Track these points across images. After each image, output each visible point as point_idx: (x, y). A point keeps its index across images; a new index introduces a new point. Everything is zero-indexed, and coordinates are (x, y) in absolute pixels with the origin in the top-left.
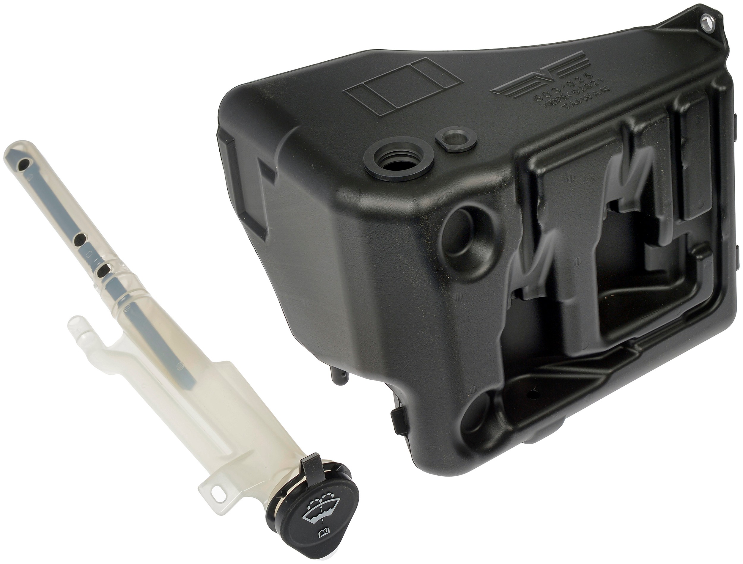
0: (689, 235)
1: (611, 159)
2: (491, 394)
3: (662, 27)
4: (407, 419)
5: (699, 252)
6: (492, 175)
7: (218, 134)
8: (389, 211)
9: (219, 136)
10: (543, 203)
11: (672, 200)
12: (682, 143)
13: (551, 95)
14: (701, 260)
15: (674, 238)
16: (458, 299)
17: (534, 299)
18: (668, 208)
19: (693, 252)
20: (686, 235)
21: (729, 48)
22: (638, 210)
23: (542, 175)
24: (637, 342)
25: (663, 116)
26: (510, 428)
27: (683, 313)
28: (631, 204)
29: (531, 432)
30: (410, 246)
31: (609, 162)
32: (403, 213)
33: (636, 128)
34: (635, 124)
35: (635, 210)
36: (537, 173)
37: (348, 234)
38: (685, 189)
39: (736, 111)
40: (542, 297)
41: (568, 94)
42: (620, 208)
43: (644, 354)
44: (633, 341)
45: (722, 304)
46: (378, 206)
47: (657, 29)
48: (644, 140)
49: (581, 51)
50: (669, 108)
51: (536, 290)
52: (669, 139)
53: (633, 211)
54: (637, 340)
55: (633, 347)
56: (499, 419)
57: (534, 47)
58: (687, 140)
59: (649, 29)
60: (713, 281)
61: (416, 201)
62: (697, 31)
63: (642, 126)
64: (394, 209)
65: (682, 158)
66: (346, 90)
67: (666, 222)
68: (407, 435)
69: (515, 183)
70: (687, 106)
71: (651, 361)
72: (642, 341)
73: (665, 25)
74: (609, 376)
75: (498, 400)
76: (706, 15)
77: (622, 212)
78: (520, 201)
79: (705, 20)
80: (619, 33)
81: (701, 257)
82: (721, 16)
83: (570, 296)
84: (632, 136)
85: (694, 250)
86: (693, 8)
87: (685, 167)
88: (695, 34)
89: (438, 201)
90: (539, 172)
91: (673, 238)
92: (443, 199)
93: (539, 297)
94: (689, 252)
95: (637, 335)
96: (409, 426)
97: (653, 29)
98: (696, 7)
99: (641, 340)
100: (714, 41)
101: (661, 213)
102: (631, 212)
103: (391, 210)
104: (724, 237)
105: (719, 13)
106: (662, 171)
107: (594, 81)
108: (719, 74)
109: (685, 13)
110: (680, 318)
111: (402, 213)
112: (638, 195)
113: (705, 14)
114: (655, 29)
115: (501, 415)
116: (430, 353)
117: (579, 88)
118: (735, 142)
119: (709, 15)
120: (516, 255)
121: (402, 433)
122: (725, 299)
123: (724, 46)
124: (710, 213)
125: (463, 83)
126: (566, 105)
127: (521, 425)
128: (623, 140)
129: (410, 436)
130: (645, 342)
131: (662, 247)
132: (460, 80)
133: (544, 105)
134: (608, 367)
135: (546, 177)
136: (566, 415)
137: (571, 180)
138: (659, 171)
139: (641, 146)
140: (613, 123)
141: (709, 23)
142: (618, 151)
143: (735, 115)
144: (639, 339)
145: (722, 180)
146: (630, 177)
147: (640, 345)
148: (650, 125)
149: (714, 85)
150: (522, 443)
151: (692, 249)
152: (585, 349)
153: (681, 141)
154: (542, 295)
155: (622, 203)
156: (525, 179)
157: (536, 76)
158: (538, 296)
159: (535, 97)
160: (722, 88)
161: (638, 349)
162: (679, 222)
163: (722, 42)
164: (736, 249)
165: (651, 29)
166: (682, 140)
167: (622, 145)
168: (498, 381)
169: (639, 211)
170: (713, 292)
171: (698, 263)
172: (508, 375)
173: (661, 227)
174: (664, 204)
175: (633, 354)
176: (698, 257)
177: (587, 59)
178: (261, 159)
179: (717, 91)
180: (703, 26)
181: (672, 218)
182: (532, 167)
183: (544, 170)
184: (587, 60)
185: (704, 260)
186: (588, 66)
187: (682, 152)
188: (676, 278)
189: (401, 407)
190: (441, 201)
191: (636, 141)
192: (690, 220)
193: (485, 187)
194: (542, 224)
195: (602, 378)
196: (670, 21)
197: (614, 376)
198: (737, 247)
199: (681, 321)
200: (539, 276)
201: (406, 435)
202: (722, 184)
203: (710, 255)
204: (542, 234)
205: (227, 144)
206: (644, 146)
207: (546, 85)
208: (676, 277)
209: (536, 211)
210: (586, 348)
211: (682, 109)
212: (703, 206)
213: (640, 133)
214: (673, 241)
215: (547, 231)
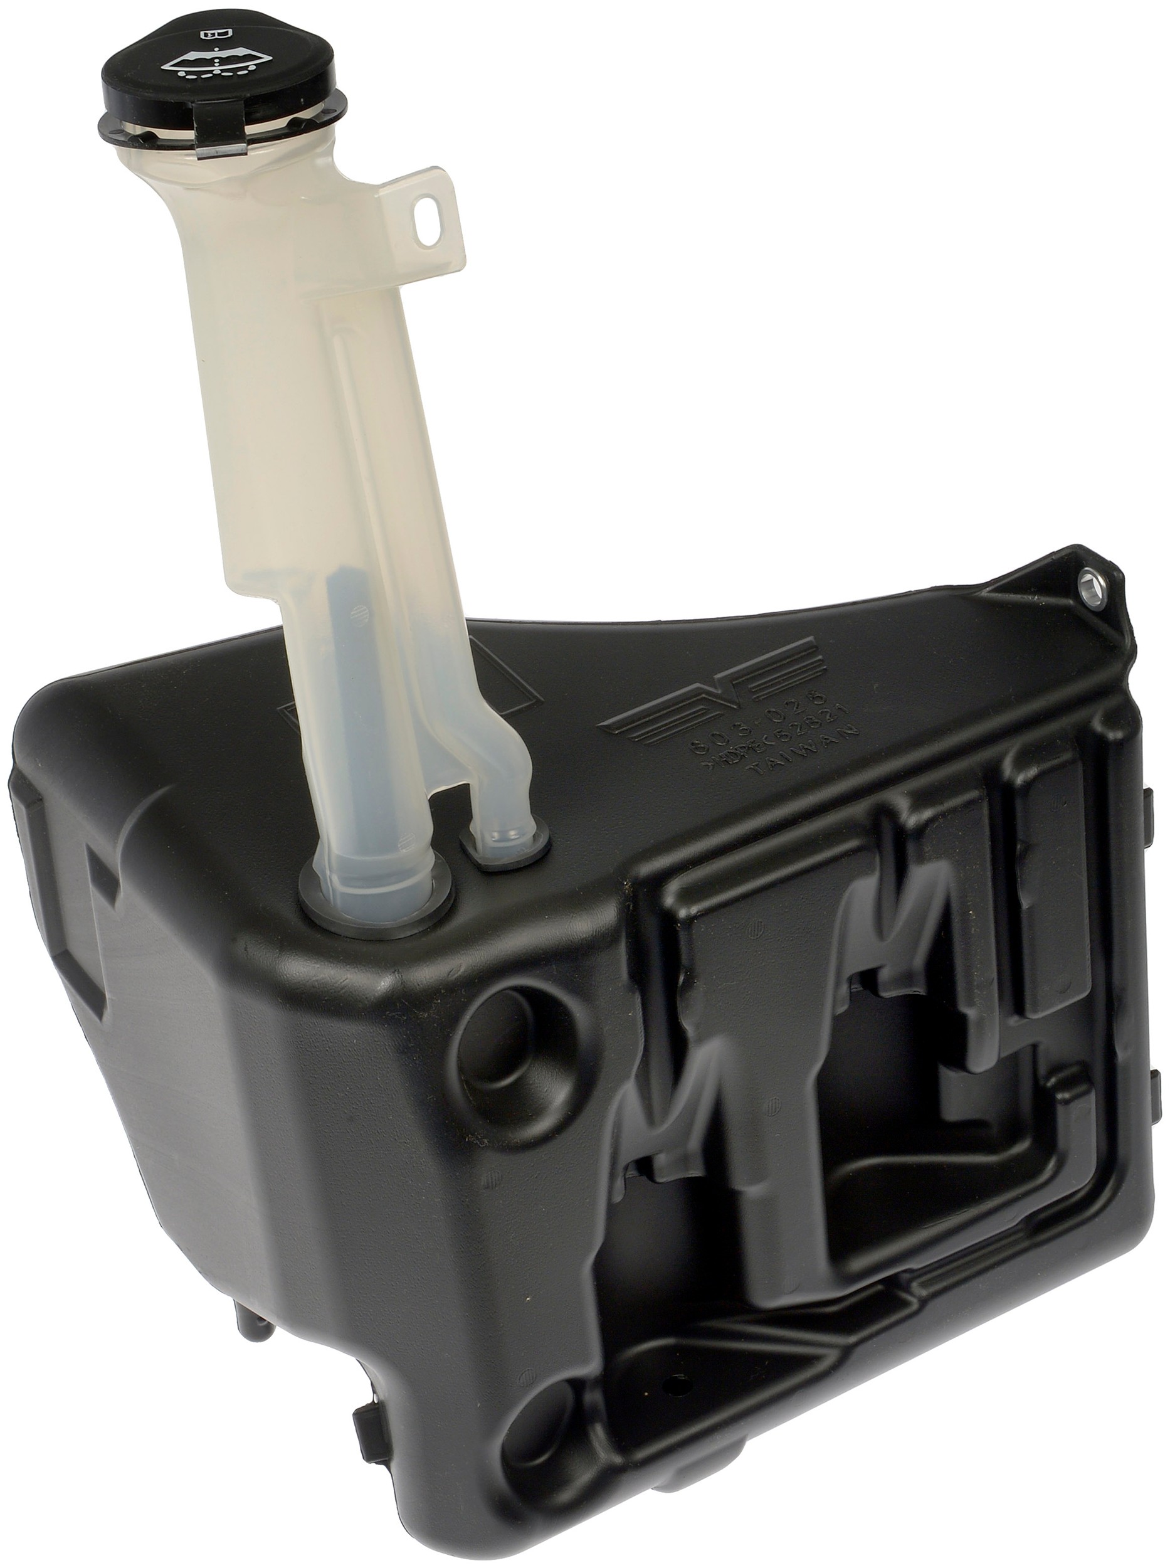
0: (1041, 1048)
1: (851, 888)
2: (577, 1385)
3: (995, 590)
4: (387, 1429)
5: (1063, 1085)
6: (572, 921)
7: (10, 783)
8: (339, 992)
9: (12, 788)
10: (689, 983)
11: (995, 975)
12: (1018, 853)
13: (728, 741)
14: (1067, 1102)
15: (1004, 1054)
16: (492, 1185)
17: (677, 1180)
18: (985, 993)
19: (1049, 1084)
20: (1035, 1047)
21: (1136, 646)
22: (920, 990)
23: (691, 920)
24: (920, 1276)
25: (973, 794)
26: (618, 1460)
27: (1023, 1217)
28: (907, 978)
29: (667, 1470)
30: (385, 1068)
31: (847, 894)
32: (369, 999)
33: (911, 820)
34: (909, 809)
35: (915, 991)
36: (677, 917)
37: (255, 1033)
38: (1026, 951)
39: (1149, 780)
40: (697, 1175)
41: (766, 739)
42: (880, 988)
43: (931, 1306)
44: (907, 1276)
45: (1117, 1199)
46: (317, 981)
47: (984, 593)
48: (927, 848)
49: (811, 638)
50: (991, 777)
51: (685, 1160)
52: (988, 844)
53: (911, 993)
54: (916, 1274)
55: (907, 1290)
56: (592, 1436)
57: (714, 623)
58: (1028, 848)
59: (966, 592)
60: (1095, 1148)
61: (398, 973)
62: (1071, 602)
63: (927, 814)
64: (351, 990)
65: (1019, 886)
66: (286, 708)
67: (980, 1023)
68: (390, 1463)
69: (627, 937)
70: (1033, 772)
71: (948, 1321)
72: (929, 1276)
73: (1004, 584)
74: (846, 1353)
75: (594, 1397)
76: (1089, 571)
77: (886, 995)
78: (639, 976)
79: (1089, 581)
80: (900, 597)
81: (1067, 1095)
82: (1121, 575)
83: (756, 1179)
84: (901, 836)
85: (1053, 1080)
86: (1063, 554)
87: (1025, 903)
88: (1067, 609)
89: (449, 975)
90: (683, 913)
91: (999, 1053)
92: (459, 970)
93: (690, 1176)
94: (1042, 1082)
95: (915, 1264)
96: (392, 1446)
97: (975, 593)
98: (1069, 551)
99: (925, 1274)
100: (1104, 628)
101: (971, 1004)
102: (906, 995)
103: (344, 991)
104: (1121, 1055)
105: (1116, 568)
106: (971, 912)
107: (827, 712)
108: (1113, 702)
109: (1046, 562)
110: (1019, 1227)
111: (366, 998)
112: (919, 961)
113: (1086, 569)
114: (979, 593)
115: (599, 1434)
116: (431, 1297)
117: (792, 725)
118: (1145, 850)
119: (1095, 573)
120: (629, 1091)
121: (380, 1458)
122: (1124, 1187)
123: (1125, 642)
124: (1089, 1000)
125: (542, 703)
126: (757, 765)
127: (641, 1454)
128: (879, 846)
129: (393, 1465)
130: (930, 1280)
131: (973, 1074)
132: (535, 697)
133: (710, 764)
134: (849, 1330)
135: (699, 928)
136: (747, 1435)
137: (756, 933)
138: (964, 914)
139: (921, 859)
140: (858, 810)
141: (1095, 587)
142: (866, 872)
143: (1149, 793)
144: (921, 1272)
145: (1116, 932)
146: (901, 923)
147: (924, 1285)
148: (943, 815)
149: (1097, 726)
150: (650, 1490)
151: (1048, 1078)
152: (791, 1293)
153: (1016, 848)
154: (697, 1171)
155: (884, 975)
156: (651, 929)
157: (702, 693)
158: (689, 1174)
159: (693, 744)
160: (1114, 735)
161: (919, 1290)
162: (1014, 1021)
163: (1122, 634)
164: (1152, 1078)
165: (972, 593)
166: (1019, 847)
167: (877, 859)
168: (585, 1360)
169: (924, 994)
170: (1096, 1172)
171: (1060, 1110)
172: (611, 1344)
173: (972, 1032)
174: (975, 983)
175: (905, 1304)
176: (1059, 1096)
177: (820, 657)
178: (93, 847)
179: (1101, 739)
180: (1084, 595)
181: (997, 1013)
182: (669, 900)
183: (694, 910)
184: (819, 660)
185: (1073, 1105)
186: (820, 673)
187: (1018, 872)
188: (1013, 1140)
189: (376, 1402)
190: (456, 976)
191: (911, 848)
192: (1038, 1019)
193: (557, 947)
194: (688, 1025)
195: (832, 1356)
196: (1012, 578)
197: (860, 1350)
198: (1155, 1074)
199: (1021, 1235)
200: (687, 1133)
201: (388, 1465)
202: (1116, 940)
203: (1086, 1093)
204: (690, 1046)
205: (28, 806)
206: (930, 860)
207: (721, 715)
208: (1013, 1137)
209: (676, 998)
210: (793, 1291)
211: (1020, 780)
212: (1069, 988)
213: (920, 831)
214: (1001, 1061)
215: (700, 1040)
